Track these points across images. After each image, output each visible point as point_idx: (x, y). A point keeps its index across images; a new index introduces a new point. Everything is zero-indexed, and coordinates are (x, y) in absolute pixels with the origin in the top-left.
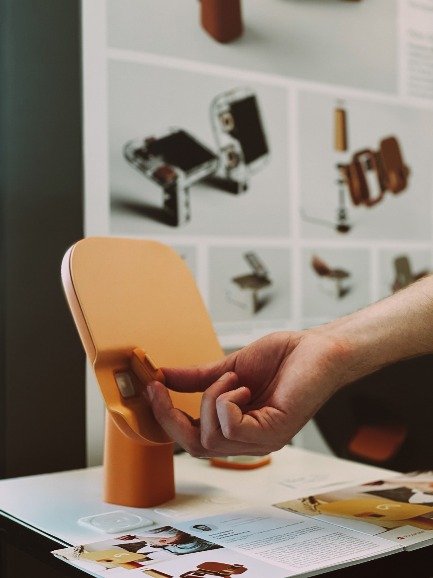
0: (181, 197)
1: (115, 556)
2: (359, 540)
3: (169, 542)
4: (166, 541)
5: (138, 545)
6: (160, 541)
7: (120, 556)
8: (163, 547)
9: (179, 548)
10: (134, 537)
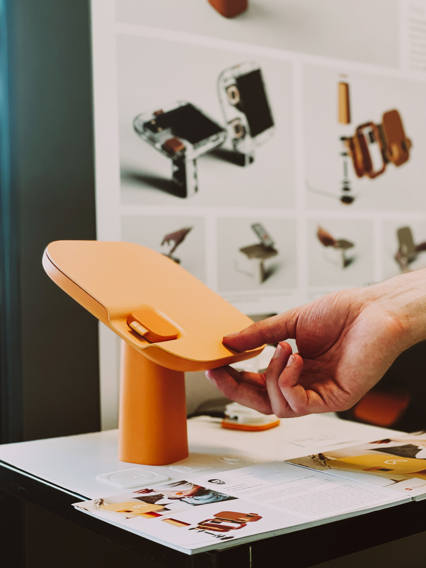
0: (190, 169)
1: (134, 507)
2: (369, 491)
3: (186, 494)
4: (182, 493)
5: (156, 498)
6: (177, 494)
7: (139, 507)
8: (180, 499)
9: (195, 499)
10: (152, 491)
